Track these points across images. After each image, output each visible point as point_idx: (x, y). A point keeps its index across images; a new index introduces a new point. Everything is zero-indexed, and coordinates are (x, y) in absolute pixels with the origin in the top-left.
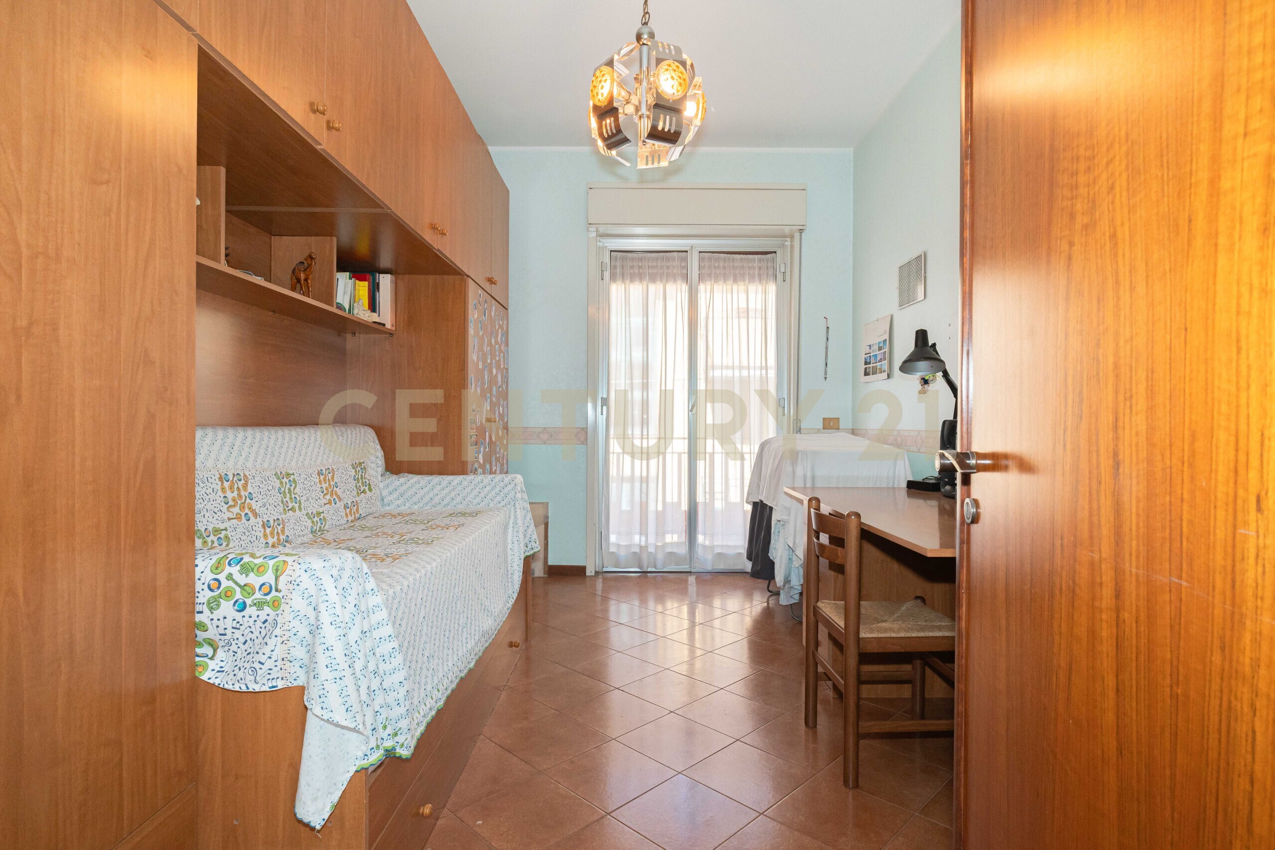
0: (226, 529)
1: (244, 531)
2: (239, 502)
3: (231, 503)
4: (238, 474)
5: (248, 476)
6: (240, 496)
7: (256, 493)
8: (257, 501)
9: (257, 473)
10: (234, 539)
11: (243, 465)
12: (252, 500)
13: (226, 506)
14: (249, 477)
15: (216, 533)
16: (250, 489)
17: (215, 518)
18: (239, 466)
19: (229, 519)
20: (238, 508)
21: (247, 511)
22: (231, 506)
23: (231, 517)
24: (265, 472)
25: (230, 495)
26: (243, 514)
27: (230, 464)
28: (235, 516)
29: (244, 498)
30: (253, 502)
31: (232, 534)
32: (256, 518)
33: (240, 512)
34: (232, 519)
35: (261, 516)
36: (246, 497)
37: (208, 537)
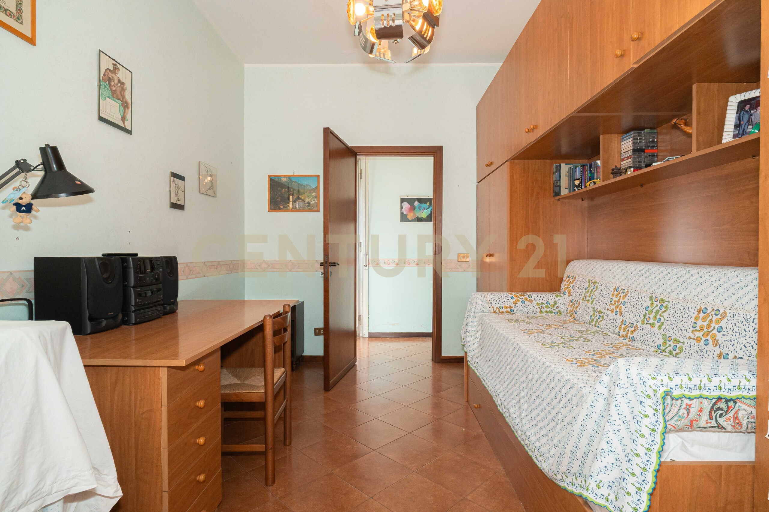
0: (604, 313)
1: (611, 319)
2: (617, 304)
3: (613, 302)
4: (624, 289)
5: (629, 291)
6: (619, 301)
7: (628, 303)
8: (626, 307)
9: (636, 292)
10: (605, 320)
11: (630, 285)
12: (624, 305)
13: (610, 303)
14: (630, 293)
15: (600, 313)
16: (626, 299)
17: (603, 306)
18: (627, 286)
19: (608, 310)
20: (615, 306)
21: (618, 310)
22: (612, 304)
23: (609, 309)
24: (641, 293)
25: (614, 298)
26: (615, 311)
27: (623, 283)
28: (611, 310)
29: (620, 303)
30: (623, 307)
31: (606, 317)
32: (620, 316)
33: (614, 309)
34: (609, 310)
35: (623, 317)
36: (621, 303)
37: (596, 312)
